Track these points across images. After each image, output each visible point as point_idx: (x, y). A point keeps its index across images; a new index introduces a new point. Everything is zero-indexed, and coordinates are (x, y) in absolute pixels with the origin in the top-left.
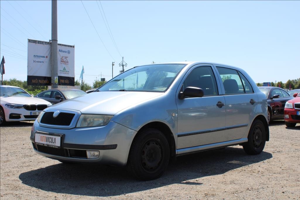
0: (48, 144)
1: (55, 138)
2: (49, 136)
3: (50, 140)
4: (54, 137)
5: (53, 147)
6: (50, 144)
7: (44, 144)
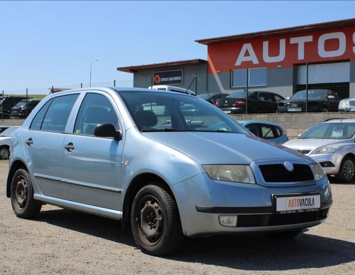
0: (304, 209)
1: (313, 199)
2: (304, 197)
3: (307, 202)
4: (311, 197)
5: (312, 210)
6: (307, 207)
7: (297, 211)
